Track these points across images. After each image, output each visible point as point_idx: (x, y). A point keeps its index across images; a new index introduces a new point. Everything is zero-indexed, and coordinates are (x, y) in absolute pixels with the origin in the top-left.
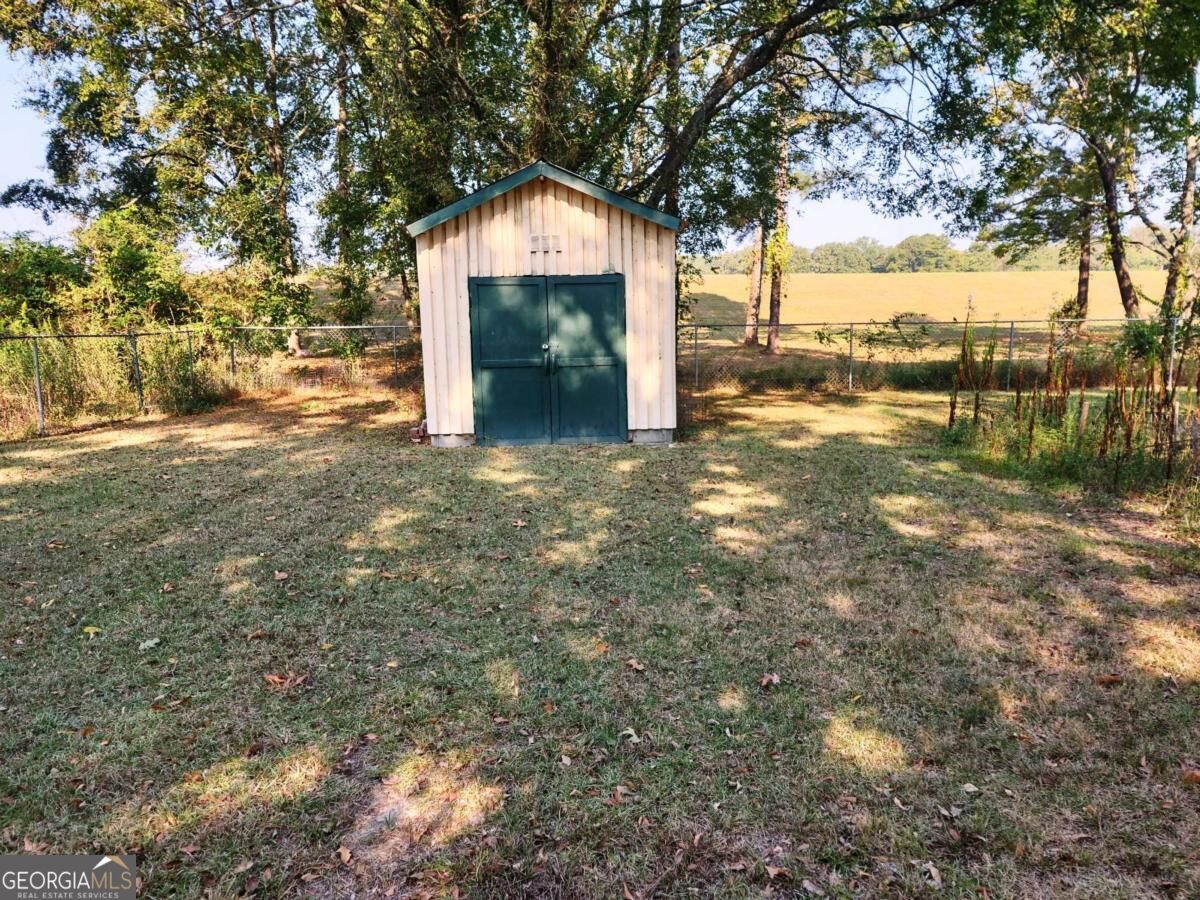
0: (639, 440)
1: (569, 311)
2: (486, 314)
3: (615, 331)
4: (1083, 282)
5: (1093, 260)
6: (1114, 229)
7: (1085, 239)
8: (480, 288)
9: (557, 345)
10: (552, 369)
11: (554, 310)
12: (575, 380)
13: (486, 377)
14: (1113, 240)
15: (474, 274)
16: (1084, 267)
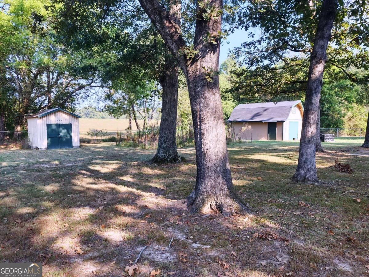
0: (74, 147)
1: (63, 129)
2: (50, 130)
3: (70, 132)
4: (130, 123)
5: (132, 119)
6: (135, 114)
7: (130, 114)
8: (49, 126)
9: (61, 134)
10: (61, 137)
11: (61, 129)
12: (64, 140)
13: (49, 139)
14: (135, 116)
15: (48, 123)
16: (130, 120)
